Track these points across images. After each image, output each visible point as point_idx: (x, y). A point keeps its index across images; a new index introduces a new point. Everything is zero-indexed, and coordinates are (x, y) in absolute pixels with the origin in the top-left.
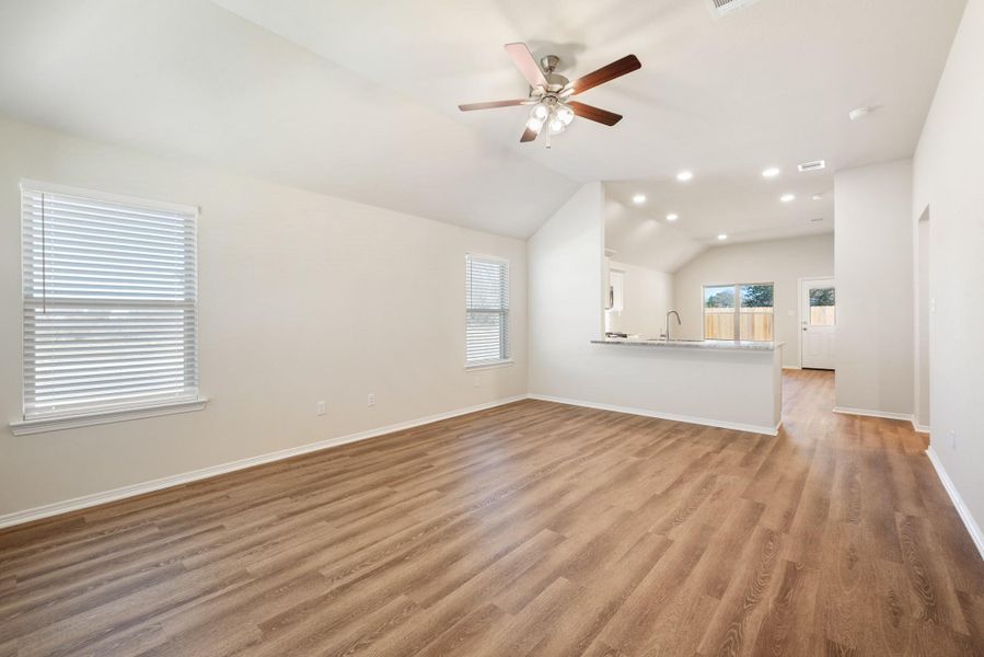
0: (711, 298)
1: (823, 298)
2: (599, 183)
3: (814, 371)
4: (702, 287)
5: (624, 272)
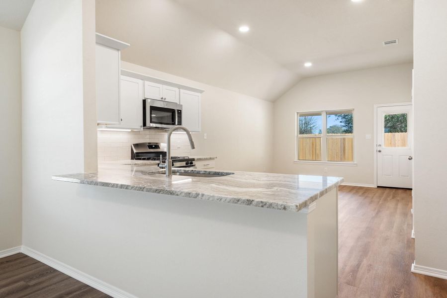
3: (388, 190)
4: (296, 114)
5: (201, 92)
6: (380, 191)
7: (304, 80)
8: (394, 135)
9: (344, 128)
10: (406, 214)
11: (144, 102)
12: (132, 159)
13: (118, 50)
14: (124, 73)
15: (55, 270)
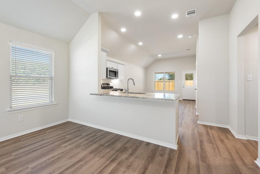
0: (161, 79)
1: (189, 77)
2: (98, 13)
3: (187, 101)
4: (154, 73)
5: (124, 65)
6: (184, 101)
7: (157, 61)
8: (187, 82)
9: (169, 78)
10: (194, 108)
11: (107, 68)
12: (102, 89)
13: (106, 52)
14: (108, 60)
15: (85, 126)
